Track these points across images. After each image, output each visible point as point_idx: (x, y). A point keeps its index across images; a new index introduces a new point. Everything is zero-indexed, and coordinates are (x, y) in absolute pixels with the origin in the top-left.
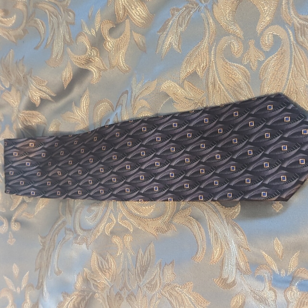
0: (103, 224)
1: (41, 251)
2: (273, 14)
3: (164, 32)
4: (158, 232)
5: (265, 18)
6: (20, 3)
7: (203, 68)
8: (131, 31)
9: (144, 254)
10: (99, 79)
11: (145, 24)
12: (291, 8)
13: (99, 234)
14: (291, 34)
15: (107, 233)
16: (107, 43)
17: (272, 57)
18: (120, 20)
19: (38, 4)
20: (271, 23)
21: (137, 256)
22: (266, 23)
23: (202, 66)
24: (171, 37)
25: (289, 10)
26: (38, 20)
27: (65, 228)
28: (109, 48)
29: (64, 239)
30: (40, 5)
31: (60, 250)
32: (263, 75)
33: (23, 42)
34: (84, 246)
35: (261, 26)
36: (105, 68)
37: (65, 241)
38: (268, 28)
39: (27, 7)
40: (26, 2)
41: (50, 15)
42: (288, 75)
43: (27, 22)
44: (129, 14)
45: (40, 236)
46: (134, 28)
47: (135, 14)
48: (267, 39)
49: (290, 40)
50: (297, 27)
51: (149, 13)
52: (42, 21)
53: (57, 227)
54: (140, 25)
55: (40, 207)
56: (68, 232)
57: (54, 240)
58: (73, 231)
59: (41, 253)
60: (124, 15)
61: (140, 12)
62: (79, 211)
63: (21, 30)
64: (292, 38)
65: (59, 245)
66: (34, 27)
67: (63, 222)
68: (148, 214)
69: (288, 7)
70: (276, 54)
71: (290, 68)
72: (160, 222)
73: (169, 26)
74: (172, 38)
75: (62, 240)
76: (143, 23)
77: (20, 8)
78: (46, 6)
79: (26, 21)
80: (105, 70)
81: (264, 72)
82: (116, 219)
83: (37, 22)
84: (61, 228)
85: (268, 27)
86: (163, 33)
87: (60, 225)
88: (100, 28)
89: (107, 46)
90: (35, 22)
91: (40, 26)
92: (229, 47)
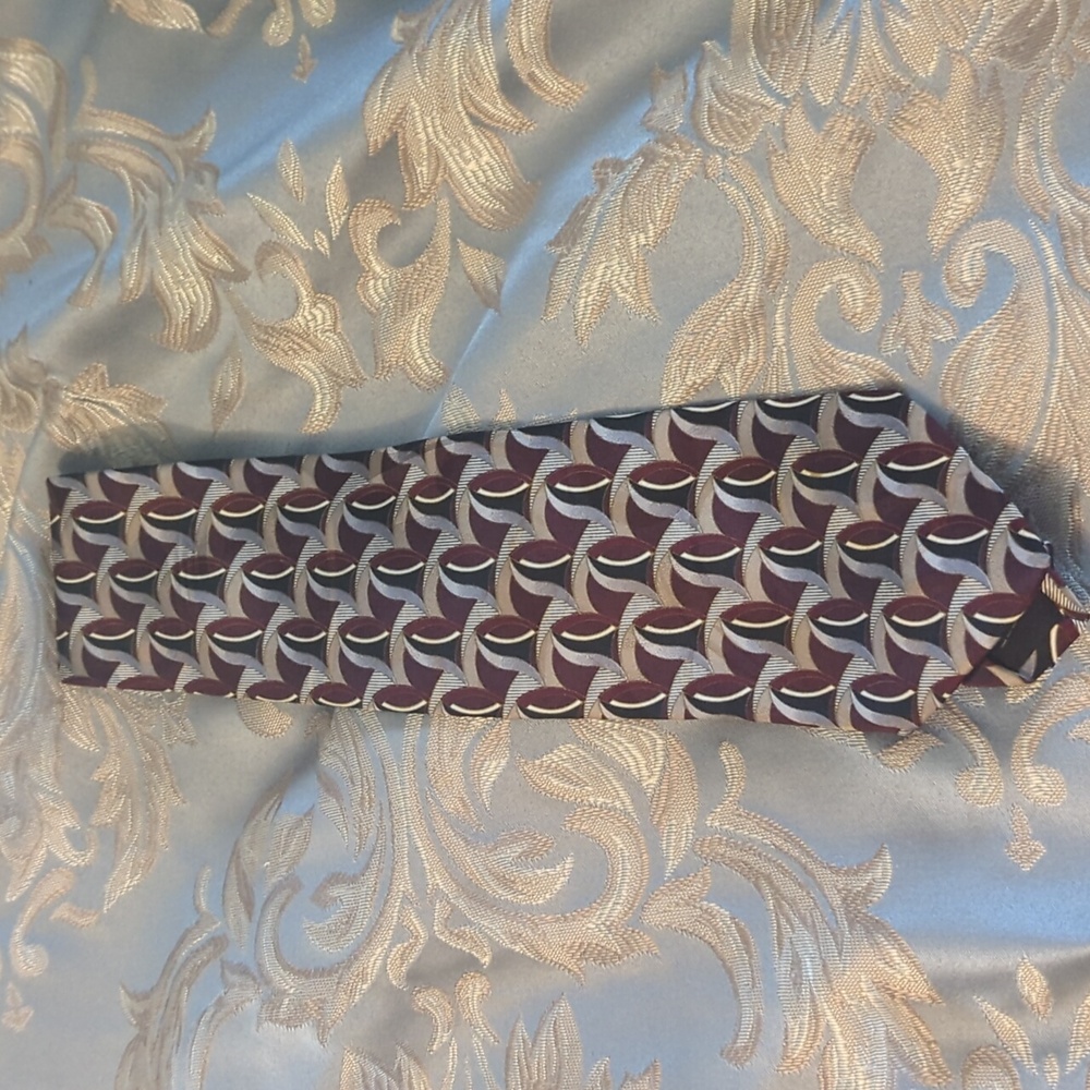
0: (379, 950)
1: (132, 1047)
2: (984, 180)
3: (573, 245)
4: (586, 959)
5: (956, 196)
6: (13, 140)
7: (743, 371)
8: (453, 240)
9: (534, 1042)
10: (333, 415)
11: (505, 216)
12: (1047, 159)
13: (365, 987)
14: (1049, 252)
15: (395, 978)
16: (372, 282)
17: (983, 329)
18: (418, 198)
19: (88, 147)
20: (981, 214)
21: (509, 1050)
22: (961, 212)
23: (740, 364)
24: (603, 266)
25: (1040, 166)
26: (92, 206)
27: (222, 961)
28: (377, 300)
29: (220, 1003)
30: (94, 150)
31: (207, 1048)
32: (954, 393)
33: (31, 282)
34: (306, 1035)
35: (946, 223)
36: (357, 373)
37: (227, 1014)
38: (969, 227)
39: (40, 157)
40: (34, 137)
41: (136, 186)
42: (1047, 391)
43: (41, 211)
44: (450, 176)
45: (127, 992)
46: (466, 229)
47: (473, 179)
48: (967, 267)
49: (1045, 268)
50: (1071, 228)
51: (521, 176)
52: (106, 208)
53: (188, 959)
54: (487, 220)
55: (124, 883)
56: (234, 978)
57: (177, 1008)
58: (256, 974)
59: (132, 1056)
60: (433, 183)
61: (490, 173)
62: (279, 899)
63: (20, 239)
64: (1052, 263)
65: (202, 1028)
66: (77, 228)
67: (213, 939)
68: (545, 898)
69: (1038, 157)
70: (996, 319)
71: (1051, 367)
72: (591, 926)
73: (591, 225)
74: (606, 267)
75: (212, 1010)
76: (498, 211)
77: (14, 159)
78: (120, 155)
79: (40, 207)
80: (357, 382)
81: (955, 380)
82: (428, 924)
83: (87, 212)
84: (205, 963)
85: (966, 224)
86: (569, 250)
87: (197, 951)
88: (345, 227)
89: (372, 292)
90: (80, 210)
91: (99, 223)
92: (834, 297)
